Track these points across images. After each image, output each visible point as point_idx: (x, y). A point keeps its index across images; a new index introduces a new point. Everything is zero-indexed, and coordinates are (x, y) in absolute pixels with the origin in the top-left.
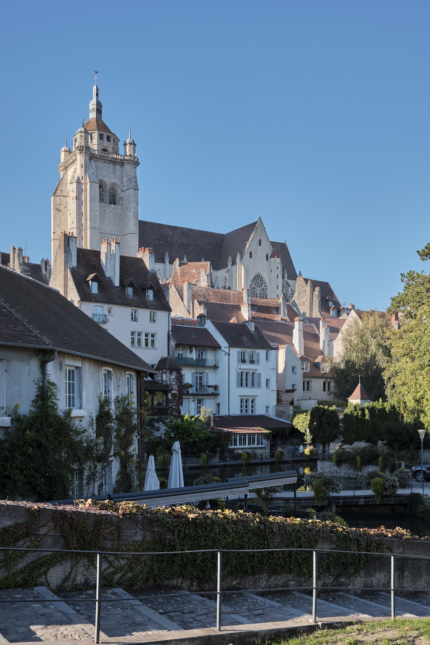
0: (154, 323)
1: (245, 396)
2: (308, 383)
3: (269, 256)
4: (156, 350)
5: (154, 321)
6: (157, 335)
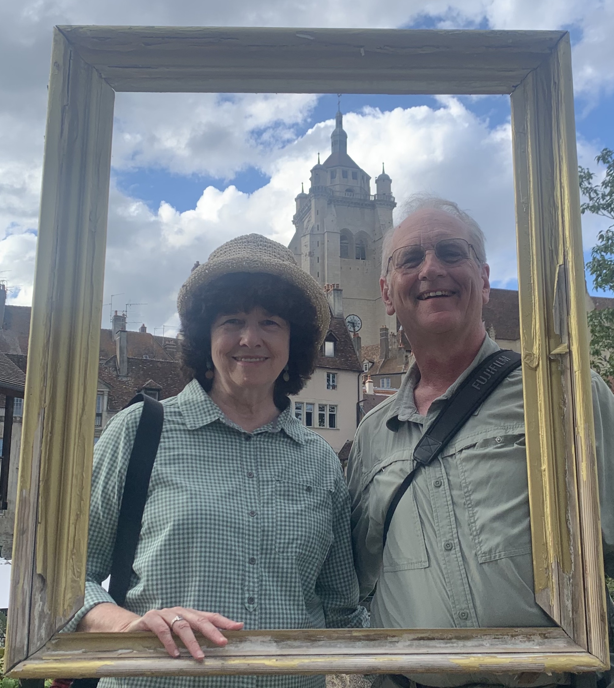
0: (333, 390)
4: (337, 431)
5: (334, 387)
6: (339, 407)
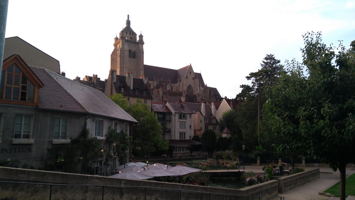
1: (181, 132)
2: (207, 127)
3: (194, 78)
5: (146, 103)
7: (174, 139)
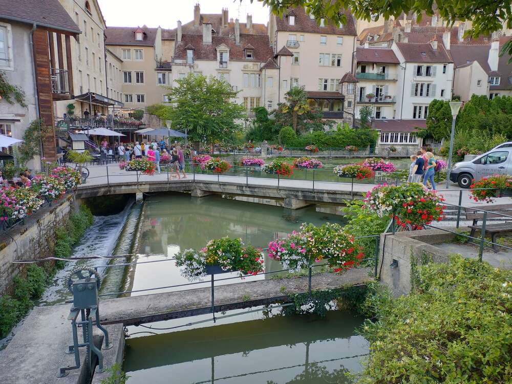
1: (418, 104)
2: (496, 95)
4: (341, 68)
7: (400, 118)
